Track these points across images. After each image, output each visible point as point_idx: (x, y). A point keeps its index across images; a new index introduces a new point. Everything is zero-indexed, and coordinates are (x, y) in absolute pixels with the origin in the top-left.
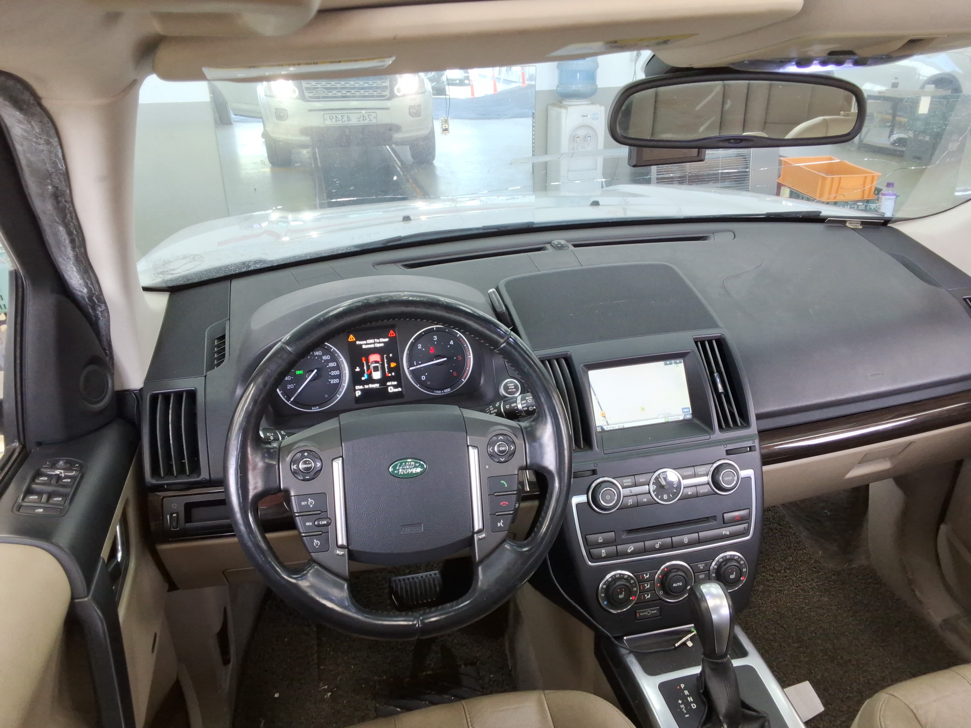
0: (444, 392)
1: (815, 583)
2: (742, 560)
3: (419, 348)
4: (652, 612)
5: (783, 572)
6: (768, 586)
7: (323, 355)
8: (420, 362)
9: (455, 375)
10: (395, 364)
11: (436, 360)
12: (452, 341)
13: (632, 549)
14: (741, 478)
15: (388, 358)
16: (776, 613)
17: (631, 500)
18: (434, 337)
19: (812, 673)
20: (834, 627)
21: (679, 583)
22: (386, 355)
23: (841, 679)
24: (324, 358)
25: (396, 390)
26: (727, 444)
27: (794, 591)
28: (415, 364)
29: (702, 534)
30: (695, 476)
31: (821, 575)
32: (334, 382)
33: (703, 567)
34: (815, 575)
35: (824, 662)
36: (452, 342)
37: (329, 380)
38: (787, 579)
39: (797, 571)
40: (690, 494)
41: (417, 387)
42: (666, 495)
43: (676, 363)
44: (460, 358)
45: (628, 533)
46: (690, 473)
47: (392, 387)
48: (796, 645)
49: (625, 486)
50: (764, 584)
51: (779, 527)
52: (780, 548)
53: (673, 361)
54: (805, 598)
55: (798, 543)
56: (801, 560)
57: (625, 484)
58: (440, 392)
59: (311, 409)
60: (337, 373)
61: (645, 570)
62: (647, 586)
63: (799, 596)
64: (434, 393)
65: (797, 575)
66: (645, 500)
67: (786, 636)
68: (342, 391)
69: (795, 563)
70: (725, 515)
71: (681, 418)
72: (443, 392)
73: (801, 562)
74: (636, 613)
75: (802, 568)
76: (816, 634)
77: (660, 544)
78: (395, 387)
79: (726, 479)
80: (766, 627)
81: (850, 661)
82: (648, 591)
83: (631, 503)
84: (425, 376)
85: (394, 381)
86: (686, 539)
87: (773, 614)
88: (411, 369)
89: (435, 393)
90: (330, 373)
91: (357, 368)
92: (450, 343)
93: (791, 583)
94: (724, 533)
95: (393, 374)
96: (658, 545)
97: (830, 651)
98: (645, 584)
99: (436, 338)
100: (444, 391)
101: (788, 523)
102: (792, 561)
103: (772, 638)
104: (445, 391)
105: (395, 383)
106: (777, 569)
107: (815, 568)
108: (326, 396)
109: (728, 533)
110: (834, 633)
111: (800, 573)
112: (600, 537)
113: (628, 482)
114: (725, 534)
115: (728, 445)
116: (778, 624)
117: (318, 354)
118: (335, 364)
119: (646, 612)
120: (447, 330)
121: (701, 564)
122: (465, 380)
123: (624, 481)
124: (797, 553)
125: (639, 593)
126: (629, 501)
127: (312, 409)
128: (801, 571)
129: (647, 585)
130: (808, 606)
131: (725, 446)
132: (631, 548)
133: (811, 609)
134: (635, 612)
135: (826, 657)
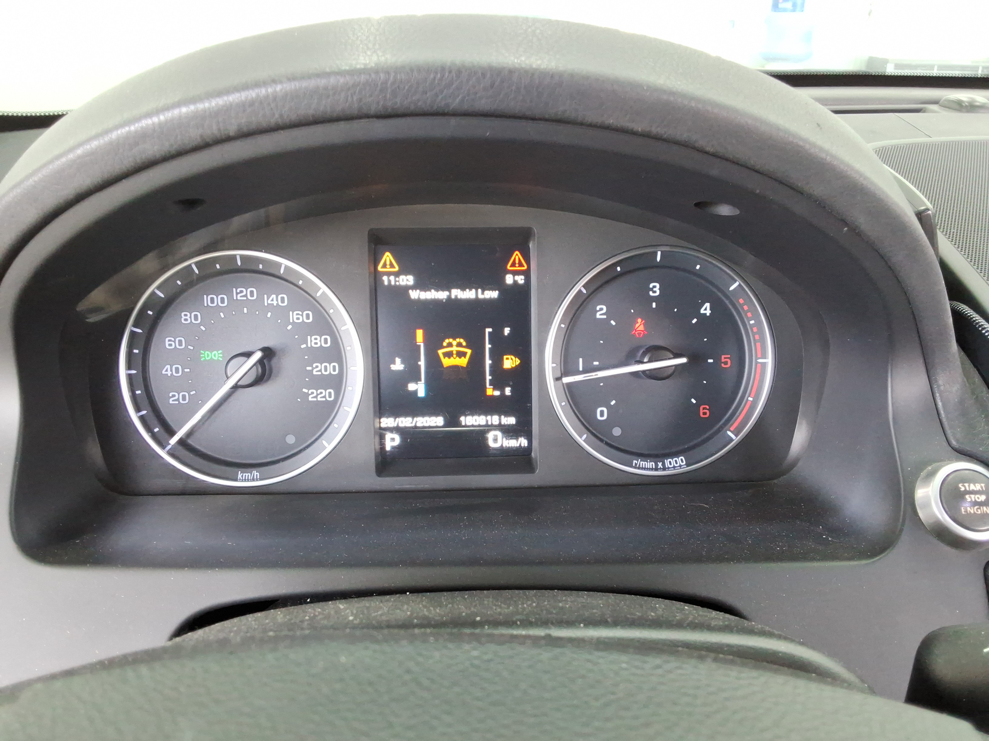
0: (664, 469)
3: (598, 316)
7: (292, 307)
8: (596, 363)
9: (705, 413)
10: (518, 362)
11: (650, 361)
12: (707, 305)
15: (496, 338)
18: (651, 286)
22: (490, 330)
24: (296, 317)
25: (513, 443)
28: (581, 369)
32: (319, 399)
36: (706, 309)
37: (305, 390)
41: (581, 441)
44: (726, 363)
47: (499, 434)
58: (651, 464)
59: (236, 480)
60: (331, 369)
64: (631, 466)
68: (339, 429)
72: (660, 465)
78: (508, 431)
84: (609, 407)
85: (507, 414)
88: (566, 380)
89: (635, 468)
90: (309, 368)
91: (398, 360)
92: (702, 311)
95: (508, 391)
99: (657, 289)
100: (664, 464)
104: (667, 462)
105: (511, 420)
108: (291, 439)
117: (275, 303)
118: (326, 341)
120: (698, 267)
122: (736, 436)
127: (240, 476)
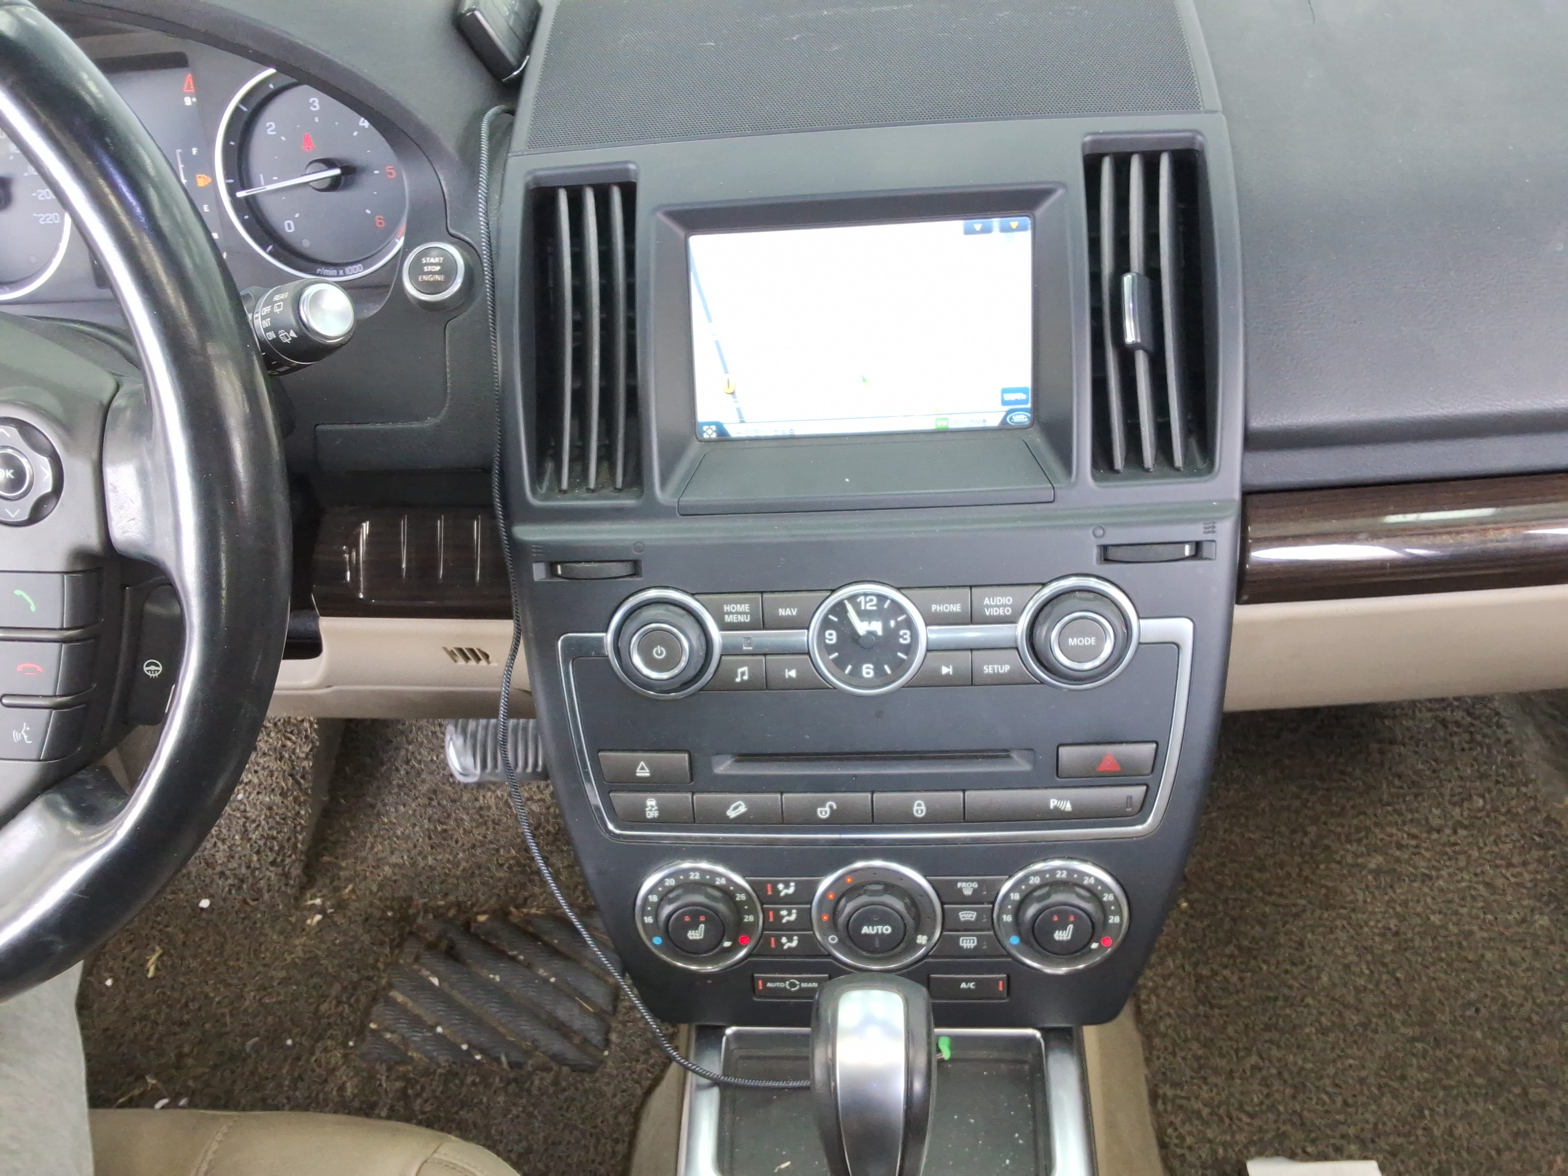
1: (1530, 873)
2: (1108, 890)
4: (804, 985)
5: (1448, 831)
6: (1398, 860)
13: (743, 809)
14: (1140, 643)
16: (1389, 935)
17: (745, 669)
19: (1424, 1117)
20: (1534, 1002)
21: (880, 927)
23: (1499, 1152)
26: (1105, 525)
27: (1464, 884)
29: (977, 797)
30: (972, 618)
31: (1553, 856)
33: (975, 891)
34: (1536, 854)
35: (1470, 1093)
38: (1455, 852)
39: (1490, 834)
40: (948, 675)
42: (871, 666)
43: (1005, 229)
45: (737, 761)
46: (956, 608)
48: (1409, 1032)
49: (728, 623)
50: (1387, 854)
51: (1469, 719)
52: (1455, 774)
53: (996, 222)
54: (1486, 910)
55: (1511, 766)
56: (1509, 811)
57: (728, 619)
61: (786, 872)
62: (789, 916)
63: (1473, 898)
65: (1485, 844)
66: (793, 673)
67: (1394, 1001)
69: (1488, 816)
70: (1062, 750)
71: (994, 421)
73: (1504, 815)
74: (753, 980)
75: (1504, 830)
76: (1477, 1010)
77: (831, 807)
79: (1072, 642)
80: (1347, 967)
81: (1543, 1105)
82: (790, 928)
83: (746, 678)
86: (919, 805)
87: (1382, 935)
88: (241, 194)
93: (1462, 863)
94: (1053, 803)
96: (827, 809)
97: (1499, 1068)
98: (782, 909)
99: (317, 104)
101: (1498, 714)
102: (1483, 809)
103: (1351, 999)
106: (1435, 822)
107: (1541, 836)
109: (1068, 807)
110: (1529, 1020)
111: (1496, 843)
112: (642, 763)
113: (737, 613)
114: (1056, 808)
115: (1109, 530)
116: (1384, 965)
119: (783, 980)
121: (967, 881)
123: (727, 608)
124: (1500, 791)
125: (764, 929)
126: (740, 670)
128: (1499, 837)
129: (790, 914)
130: (1487, 931)
131: (1100, 532)
132: (737, 808)
133: (1491, 939)
134: (753, 977)
135: (1480, 1081)
